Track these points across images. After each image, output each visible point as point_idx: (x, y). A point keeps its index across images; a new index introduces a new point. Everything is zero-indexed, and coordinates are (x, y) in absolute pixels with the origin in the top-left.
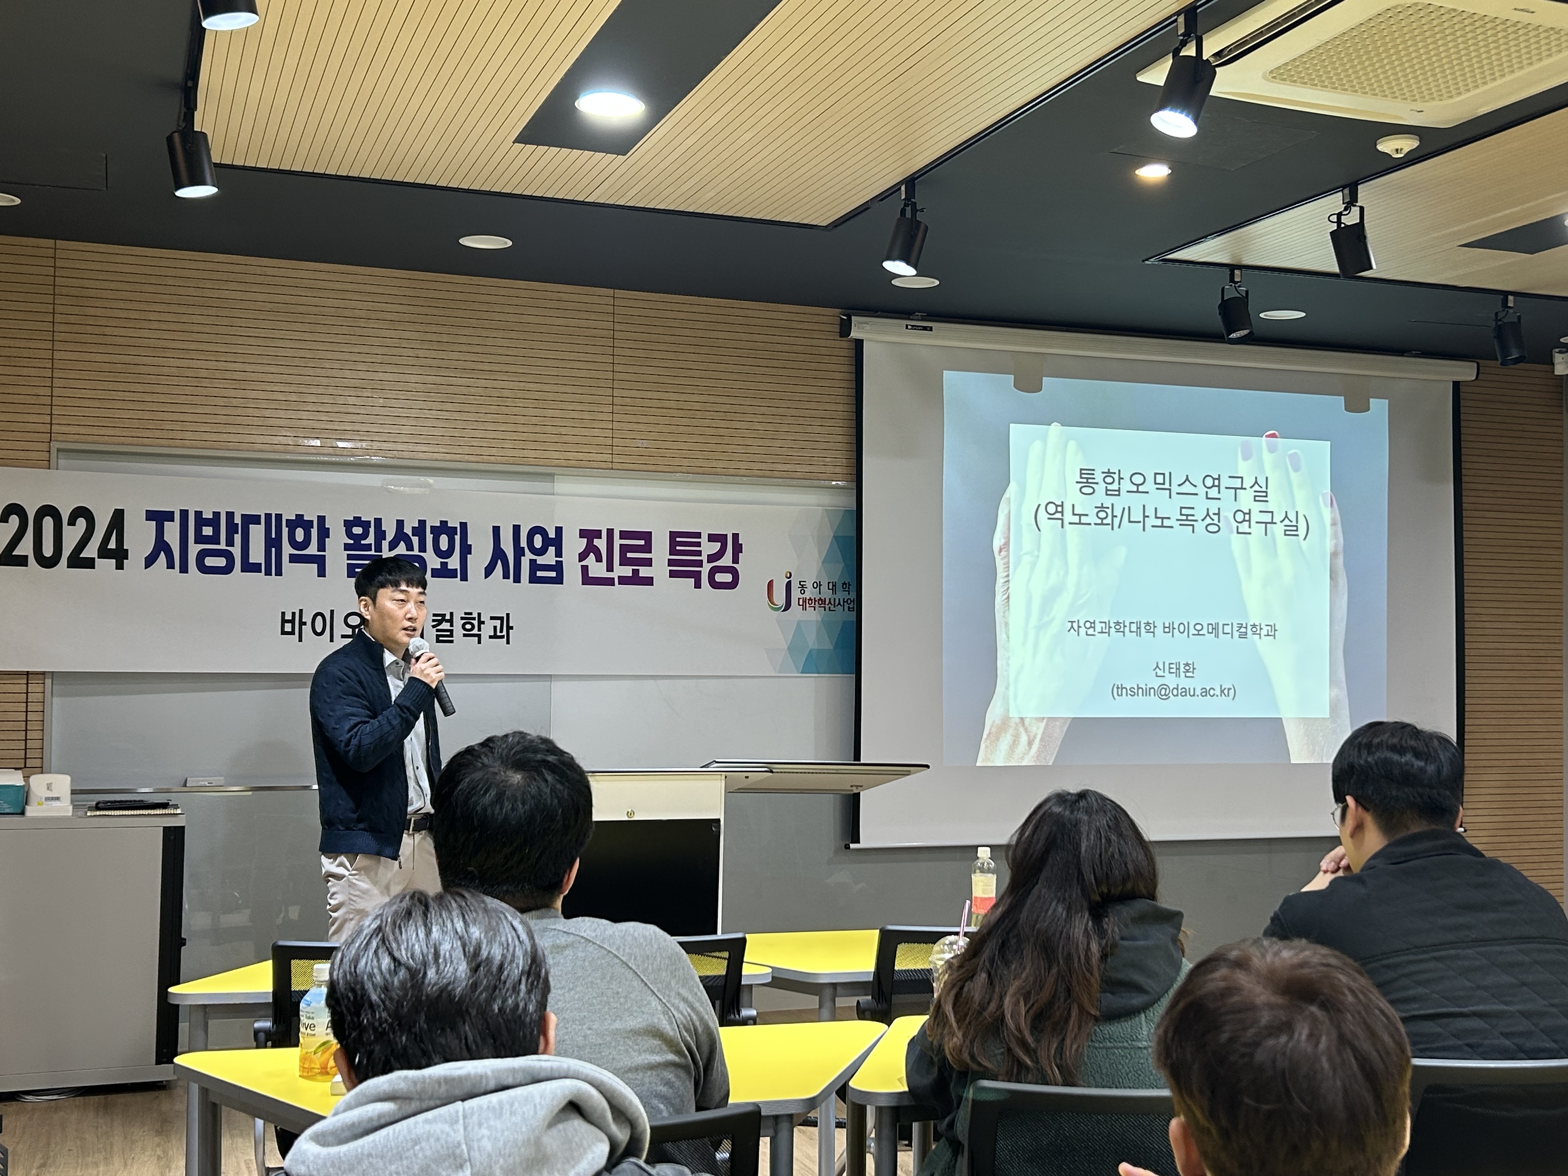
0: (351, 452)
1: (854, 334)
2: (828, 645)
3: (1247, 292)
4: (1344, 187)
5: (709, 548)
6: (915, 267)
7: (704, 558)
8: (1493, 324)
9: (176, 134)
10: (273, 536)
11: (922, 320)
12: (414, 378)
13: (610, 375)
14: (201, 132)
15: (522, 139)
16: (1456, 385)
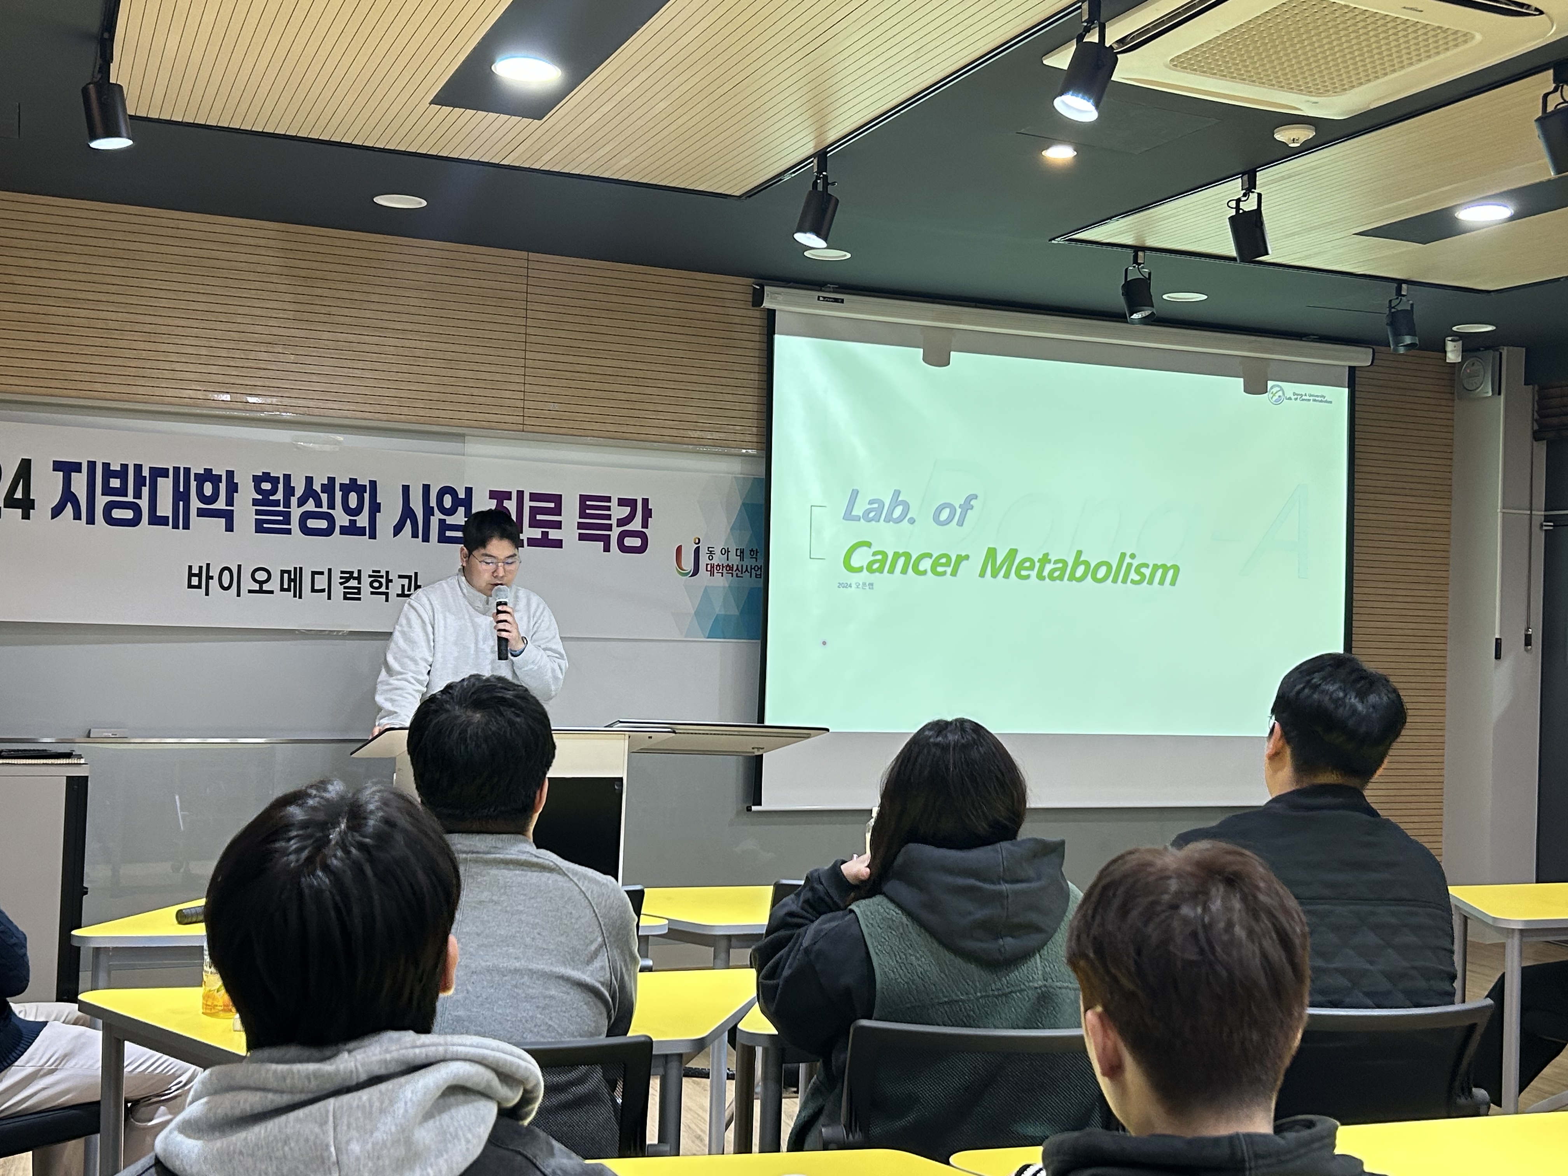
0: (261, 407)
1: (767, 304)
2: (734, 611)
3: (1150, 274)
4: (1243, 174)
5: (619, 512)
6: (826, 240)
7: (614, 522)
8: (1387, 311)
9: (91, 86)
10: (181, 490)
11: (834, 292)
12: (326, 336)
13: (522, 338)
14: (116, 84)
15: (439, 100)
16: (1352, 369)
